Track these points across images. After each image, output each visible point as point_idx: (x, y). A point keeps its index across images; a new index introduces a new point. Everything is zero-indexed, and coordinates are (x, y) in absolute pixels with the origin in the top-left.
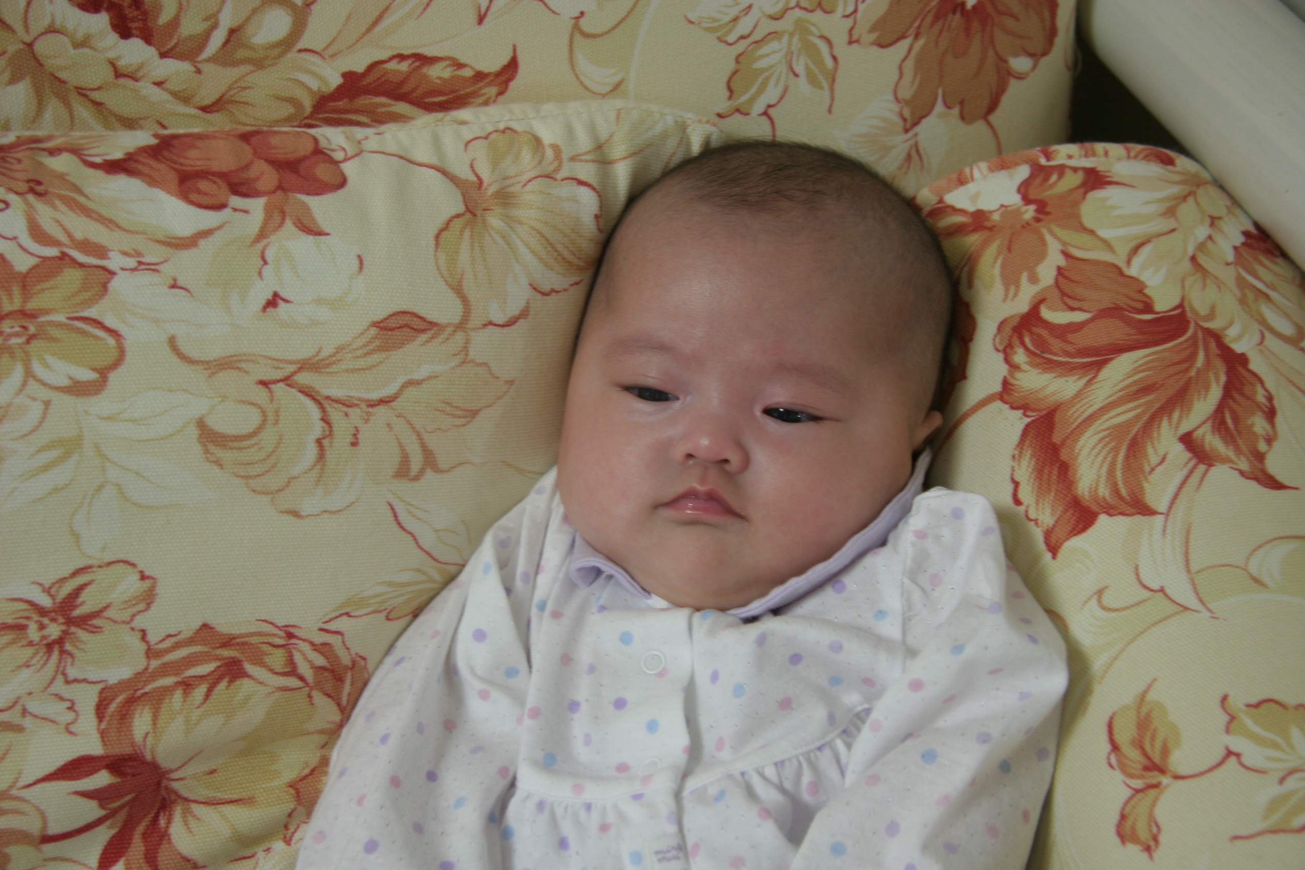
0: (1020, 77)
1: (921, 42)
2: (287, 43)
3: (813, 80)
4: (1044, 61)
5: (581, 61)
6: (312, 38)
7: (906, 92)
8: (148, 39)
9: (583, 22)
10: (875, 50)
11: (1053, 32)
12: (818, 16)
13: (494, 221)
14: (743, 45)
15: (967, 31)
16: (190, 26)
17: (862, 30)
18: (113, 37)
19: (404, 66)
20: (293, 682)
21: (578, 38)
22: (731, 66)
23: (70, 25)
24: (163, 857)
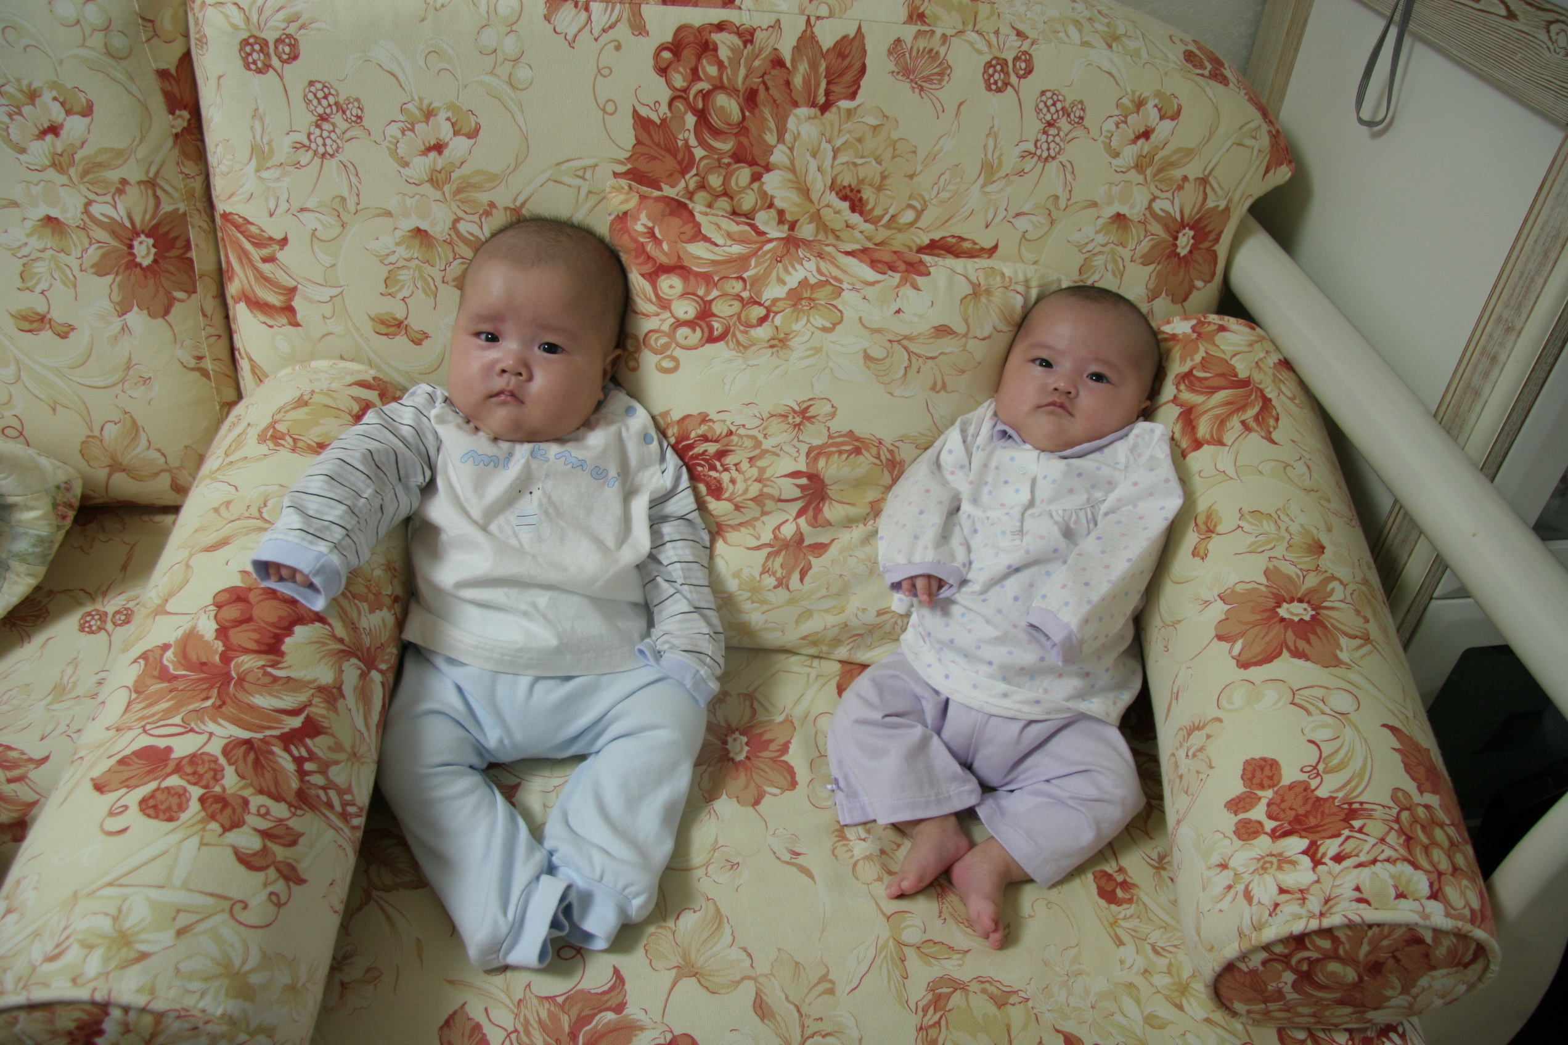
0: (1198, 289)
1: (1159, 267)
2: (912, 224)
3: (1114, 274)
4: (1209, 285)
5: (1023, 250)
6: (921, 224)
7: (1151, 286)
8: (861, 214)
9: (1027, 235)
10: (1141, 267)
11: (1213, 274)
12: (1120, 248)
13: (983, 299)
14: (1087, 255)
15: (1179, 265)
16: (877, 212)
17: (1137, 257)
18: (849, 212)
19: (954, 240)
20: (877, 462)
21: (1023, 241)
22: (1082, 262)
23: (835, 205)
24: (819, 517)
